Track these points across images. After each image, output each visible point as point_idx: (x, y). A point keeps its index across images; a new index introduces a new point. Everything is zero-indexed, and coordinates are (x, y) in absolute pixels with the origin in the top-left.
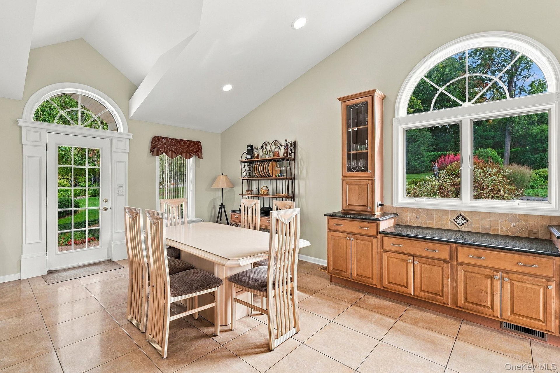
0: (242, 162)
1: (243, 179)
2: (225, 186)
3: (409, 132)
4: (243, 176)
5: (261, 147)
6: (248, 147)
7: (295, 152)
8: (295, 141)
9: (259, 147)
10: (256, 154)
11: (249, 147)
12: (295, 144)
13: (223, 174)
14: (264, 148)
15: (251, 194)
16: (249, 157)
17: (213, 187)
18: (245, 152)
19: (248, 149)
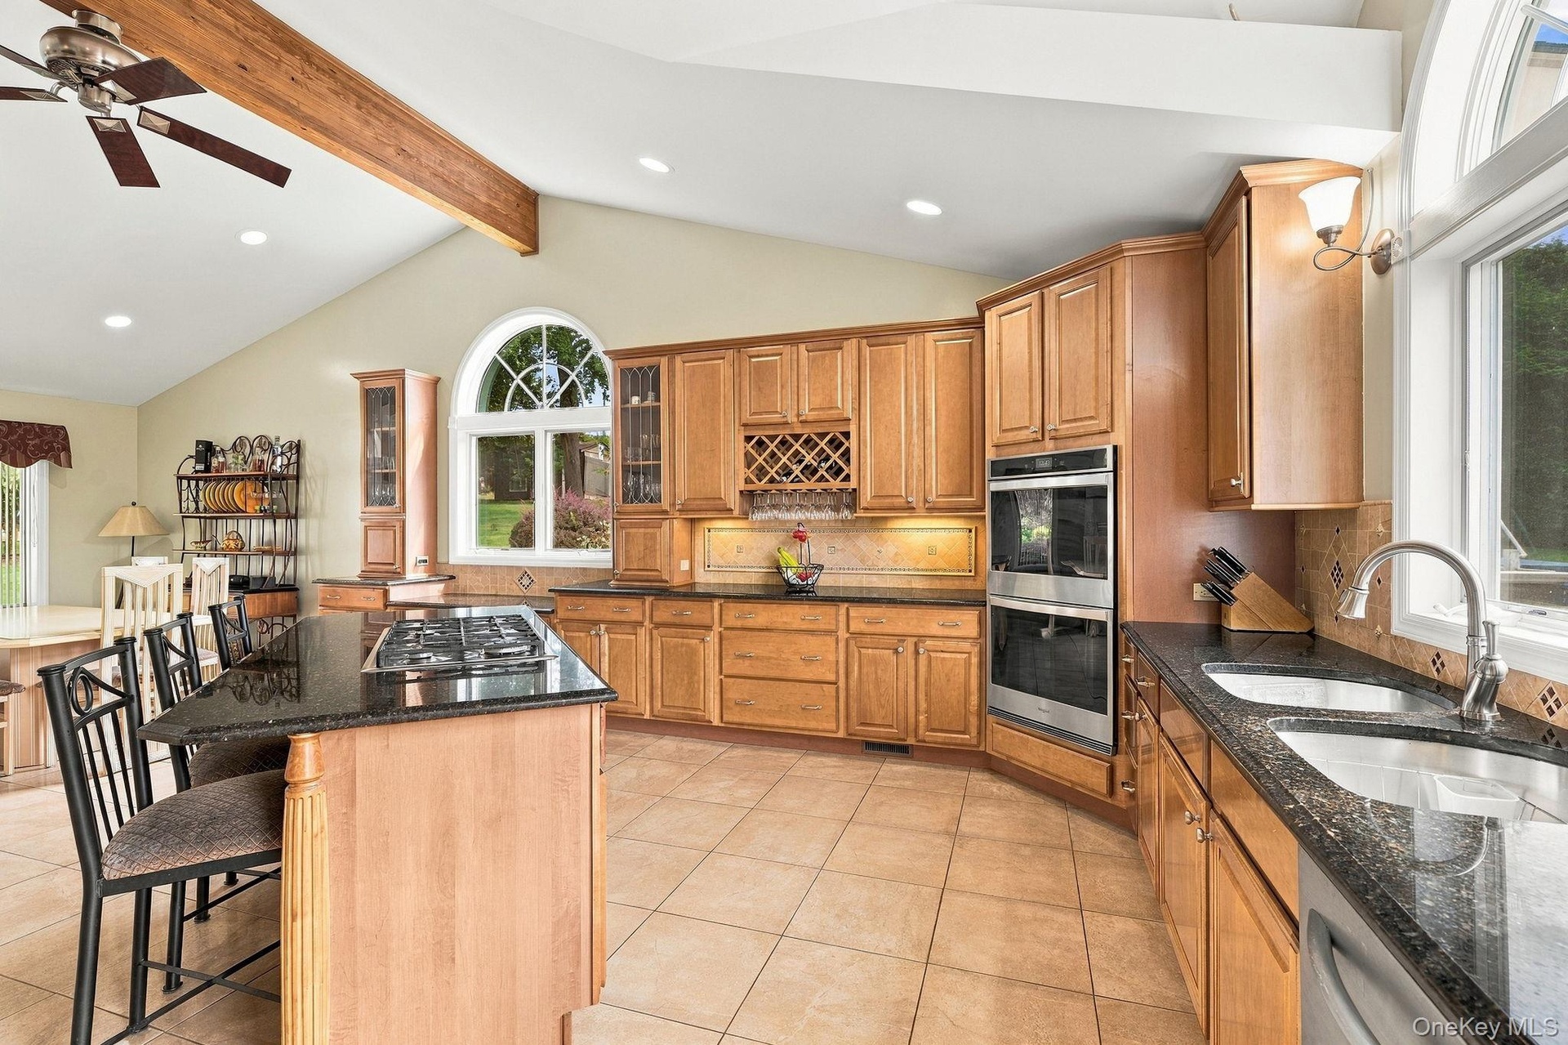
0: (180, 478)
1: (183, 517)
2: (140, 531)
3: (484, 442)
4: (183, 510)
5: (232, 448)
6: (197, 446)
7: (298, 462)
8: (299, 441)
9: (228, 445)
10: (215, 463)
11: (200, 446)
12: (298, 446)
13: (134, 504)
14: (239, 449)
15: (205, 550)
16: (201, 467)
17: (103, 534)
18: (192, 457)
19: (196, 451)
